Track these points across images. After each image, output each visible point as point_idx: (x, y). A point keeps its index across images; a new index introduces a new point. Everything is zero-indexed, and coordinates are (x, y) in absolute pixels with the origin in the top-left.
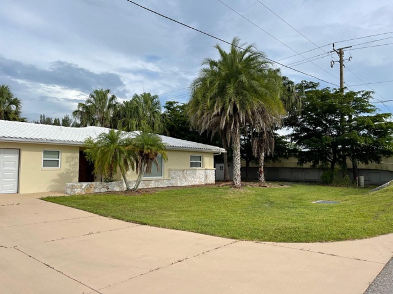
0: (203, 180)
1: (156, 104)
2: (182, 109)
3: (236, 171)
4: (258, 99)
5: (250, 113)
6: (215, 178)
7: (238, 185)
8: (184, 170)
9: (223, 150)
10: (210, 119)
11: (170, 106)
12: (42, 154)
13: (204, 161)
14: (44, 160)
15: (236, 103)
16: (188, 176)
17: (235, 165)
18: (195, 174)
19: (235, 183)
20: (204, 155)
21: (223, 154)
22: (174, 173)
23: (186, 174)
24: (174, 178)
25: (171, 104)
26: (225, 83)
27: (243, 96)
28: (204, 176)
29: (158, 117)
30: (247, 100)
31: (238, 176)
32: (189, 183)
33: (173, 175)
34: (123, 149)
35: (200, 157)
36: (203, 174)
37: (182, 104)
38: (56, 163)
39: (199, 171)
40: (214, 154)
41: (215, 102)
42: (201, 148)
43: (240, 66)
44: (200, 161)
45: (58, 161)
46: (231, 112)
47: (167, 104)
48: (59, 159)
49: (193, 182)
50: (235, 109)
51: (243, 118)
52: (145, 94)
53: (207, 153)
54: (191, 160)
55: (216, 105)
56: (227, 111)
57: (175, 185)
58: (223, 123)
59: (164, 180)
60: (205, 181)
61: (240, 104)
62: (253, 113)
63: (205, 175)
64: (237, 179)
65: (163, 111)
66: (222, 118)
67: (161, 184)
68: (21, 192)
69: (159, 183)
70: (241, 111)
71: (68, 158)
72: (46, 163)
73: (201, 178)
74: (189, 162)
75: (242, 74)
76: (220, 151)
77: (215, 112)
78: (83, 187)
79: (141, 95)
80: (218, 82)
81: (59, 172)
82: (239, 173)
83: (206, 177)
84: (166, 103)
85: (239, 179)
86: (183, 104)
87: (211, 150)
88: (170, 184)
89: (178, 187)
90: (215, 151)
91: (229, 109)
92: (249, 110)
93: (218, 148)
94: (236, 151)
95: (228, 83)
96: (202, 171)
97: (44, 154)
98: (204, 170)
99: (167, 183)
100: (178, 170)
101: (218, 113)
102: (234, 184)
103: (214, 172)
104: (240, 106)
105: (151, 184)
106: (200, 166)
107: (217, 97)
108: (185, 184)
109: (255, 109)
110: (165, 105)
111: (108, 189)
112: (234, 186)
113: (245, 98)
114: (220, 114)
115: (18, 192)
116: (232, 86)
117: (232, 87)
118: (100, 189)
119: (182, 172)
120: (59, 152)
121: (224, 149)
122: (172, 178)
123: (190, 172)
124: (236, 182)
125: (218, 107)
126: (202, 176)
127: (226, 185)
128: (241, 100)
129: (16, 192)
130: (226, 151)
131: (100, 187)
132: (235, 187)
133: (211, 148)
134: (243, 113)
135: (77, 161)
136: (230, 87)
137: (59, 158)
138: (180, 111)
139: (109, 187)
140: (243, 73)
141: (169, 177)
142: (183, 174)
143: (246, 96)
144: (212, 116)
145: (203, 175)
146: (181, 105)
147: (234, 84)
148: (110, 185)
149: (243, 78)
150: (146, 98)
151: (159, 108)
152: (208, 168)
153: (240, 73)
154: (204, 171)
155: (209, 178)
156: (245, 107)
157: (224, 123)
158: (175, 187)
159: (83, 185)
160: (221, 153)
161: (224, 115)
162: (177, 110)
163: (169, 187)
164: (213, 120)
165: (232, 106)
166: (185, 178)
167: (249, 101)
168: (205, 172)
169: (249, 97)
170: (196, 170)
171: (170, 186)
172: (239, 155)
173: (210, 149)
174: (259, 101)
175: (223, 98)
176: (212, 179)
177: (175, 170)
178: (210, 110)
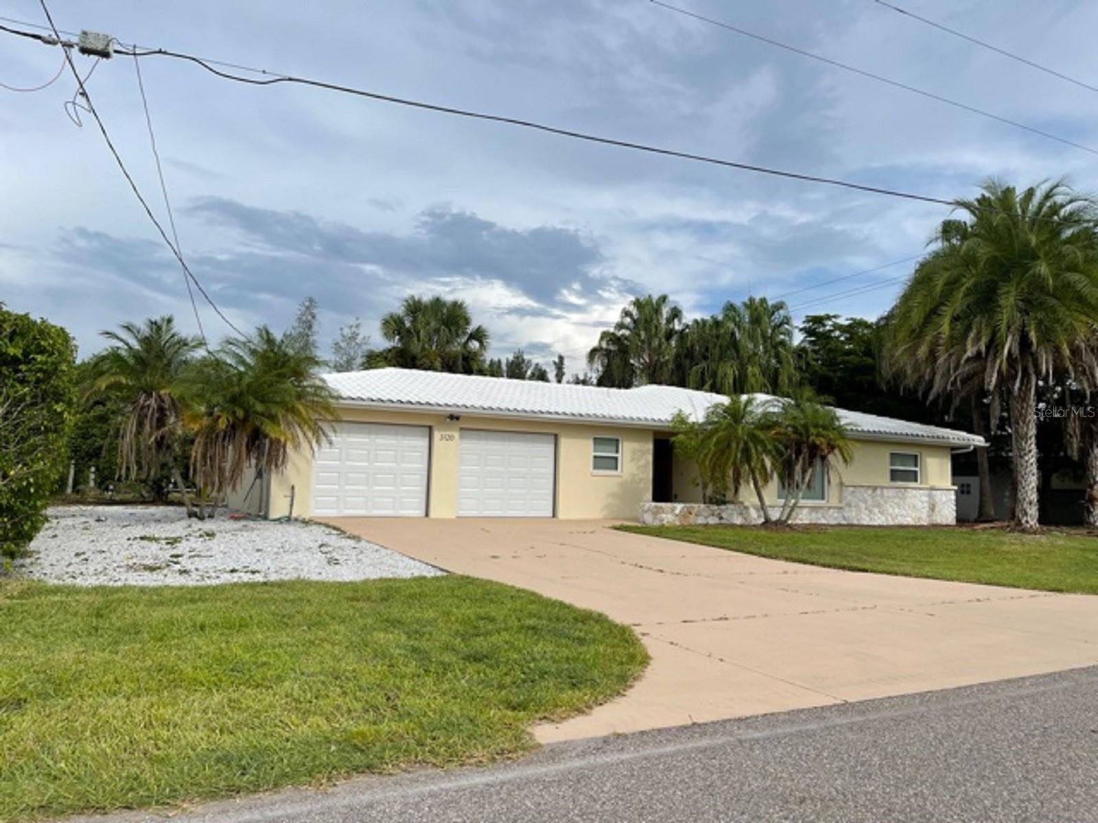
0: (924, 516)
1: (781, 324)
2: (847, 332)
3: (1026, 492)
4: (1088, 316)
5: (1067, 352)
6: (957, 511)
7: (1031, 526)
8: (875, 488)
9: (979, 441)
10: (956, 369)
11: (816, 326)
12: (591, 443)
13: (926, 467)
14: (595, 457)
15: (1026, 329)
16: (886, 502)
17: (1023, 477)
18: (904, 498)
19: (1023, 521)
20: (924, 452)
21: (976, 449)
22: (853, 492)
23: (882, 495)
24: (853, 504)
25: (818, 320)
26: (996, 283)
27: (1045, 310)
28: (926, 505)
29: (790, 356)
30: (1058, 321)
31: (1030, 503)
32: (889, 518)
33: (849, 498)
34: (761, 435)
35: (916, 457)
36: (925, 499)
37: (847, 320)
38: (613, 463)
39: (914, 492)
40: (953, 449)
41: (968, 329)
42: (920, 433)
43: (1034, 240)
44: (916, 465)
45: (616, 459)
46: (1016, 352)
47: (808, 321)
48: (619, 455)
49: (899, 518)
50: (1024, 343)
51: (1047, 363)
52: (752, 300)
53: (936, 447)
54: (892, 464)
55: (972, 335)
56: (1003, 348)
57: (855, 522)
58: (991, 376)
59: (829, 508)
60: (930, 516)
61: (1038, 330)
62: (1075, 352)
63: (929, 503)
64: (1029, 512)
65: (798, 339)
66: (989, 365)
67: (823, 517)
68: (562, 515)
69: (820, 515)
70: (1041, 347)
71: (634, 452)
72: (599, 462)
73: (918, 510)
74: (887, 468)
75: (1039, 258)
76: (971, 442)
77: (970, 353)
78: (677, 512)
79: (745, 304)
80: (973, 280)
81: (619, 480)
82: (1034, 497)
83: (932, 508)
84: (804, 319)
85: (1033, 511)
86: (852, 319)
87: (946, 440)
88: (844, 518)
89: (863, 526)
90: (956, 441)
91: (1009, 344)
92: (1065, 346)
93: (964, 434)
94: (1026, 442)
95: (1003, 281)
96: (921, 492)
97: (595, 443)
98: (927, 489)
99: (836, 515)
100: (862, 486)
101: (979, 353)
102: (1019, 523)
103: (953, 497)
104: (1037, 337)
105: (800, 516)
106: (916, 480)
107: (975, 317)
108: (879, 520)
109: (1080, 343)
110: (802, 326)
111: (721, 518)
112: (1020, 528)
113: (1052, 316)
114: (984, 355)
115: (554, 515)
116: (1013, 289)
117: (1014, 293)
118: (706, 518)
119: (870, 492)
120: (617, 441)
121: (981, 439)
122: (849, 505)
123: (891, 493)
124: (1025, 519)
125: (977, 339)
126: (920, 504)
127: (992, 528)
128: (1040, 323)
129: (551, 515)
130: (987, 441)
131: (706, 514)
132: (1024, 531)
133: (945, 435)
134: (1046, 352)
135: (650, 458)
136: (1008, 292)
137: (617, 452)
138: (842, 338)
139: (724, 515)
140: (1041, 255)
141: (840, 502)
142: (873, 498)
143: (1053, 310)
144: (962, 361)
145: (922, 502)
146: (847, 323)
147: (1018, 284)
148: (723, 511)
149: (1043, 269)
150: (756, 309)
151: (789, 334)
152: (937, 484)
153: (1035, 257)
154: (927, 492)
155: (940, 512)
156: (1053, 339)
157: (995, 375)
158: (855, 526)
159: (675, 508)
160: (972, 448)
161: (995, 358)
162: (833, 335)
163: (840, 525)
164: (965, 369)
165: (1017, 337)
166: (879, 506)
167: (1062, 325)
168: (930, 496)
169: (1064, 313)
170: (906, 488)
171: (844, 522)
172: (1032, 453)
173: (943, 438)
174: (1090, 321)
175: (991, 318)
176: (947, 513)
177: (854, 486)
178: (956, 347)
